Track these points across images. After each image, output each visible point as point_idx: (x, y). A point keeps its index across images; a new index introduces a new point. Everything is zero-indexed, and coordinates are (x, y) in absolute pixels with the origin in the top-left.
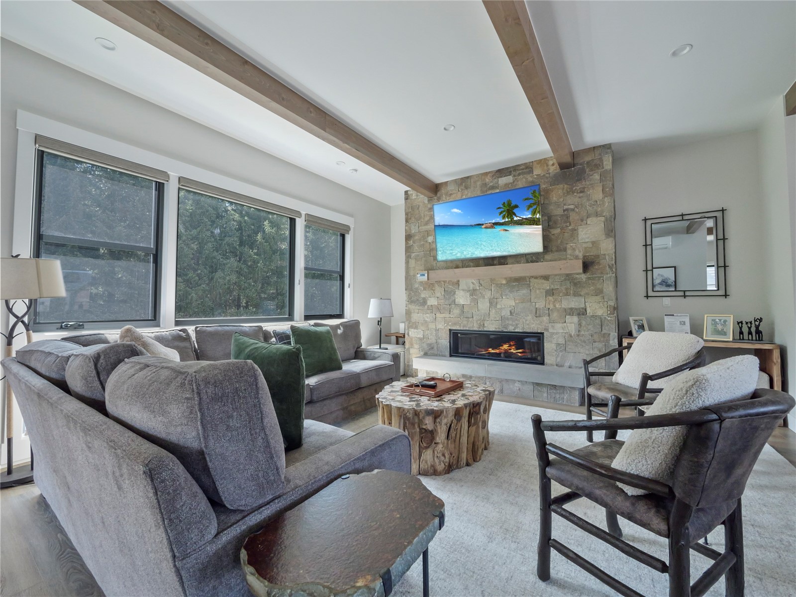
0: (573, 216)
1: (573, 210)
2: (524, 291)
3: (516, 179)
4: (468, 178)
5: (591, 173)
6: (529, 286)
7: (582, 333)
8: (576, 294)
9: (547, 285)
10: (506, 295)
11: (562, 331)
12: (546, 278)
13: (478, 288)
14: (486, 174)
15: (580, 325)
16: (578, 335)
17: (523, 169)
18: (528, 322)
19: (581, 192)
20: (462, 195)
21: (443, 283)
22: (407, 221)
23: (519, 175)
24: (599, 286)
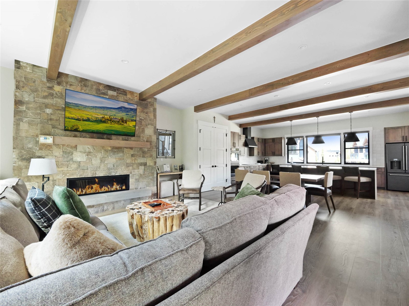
0: (143, 123)
1: (143, 120)
2: (121, 154)
3: (118, 95)
4: (86, 80)
5: (150, 107)
6: (123, 152)
7: (145, 173)
8: (143, 157)
9: (132, 152)
10: (111, 156)
11: (137, 173)
12: (131, 148)
13: (92, 151)
14: (100, 84)
15: (145, 170)
16: (144, 174)
17: (122, 92)
18: (122, 170)
19: (147, 113)
20: (82, 90)
21: (62, 146)
22: (17, 87)
23: (120, 93)
24: (151, 154)
